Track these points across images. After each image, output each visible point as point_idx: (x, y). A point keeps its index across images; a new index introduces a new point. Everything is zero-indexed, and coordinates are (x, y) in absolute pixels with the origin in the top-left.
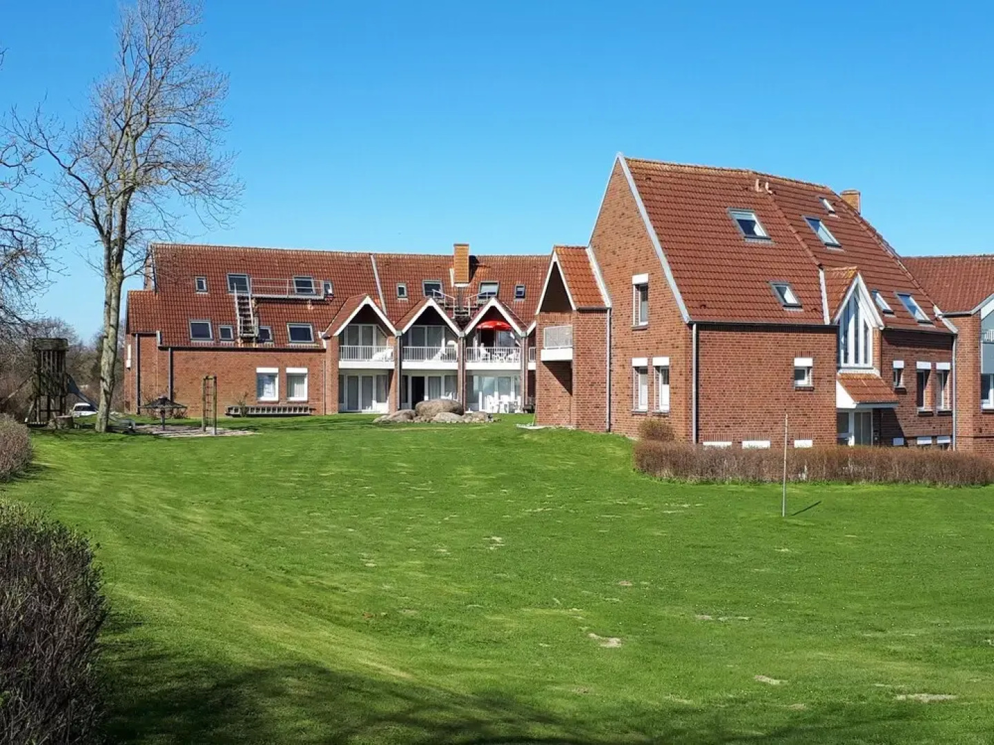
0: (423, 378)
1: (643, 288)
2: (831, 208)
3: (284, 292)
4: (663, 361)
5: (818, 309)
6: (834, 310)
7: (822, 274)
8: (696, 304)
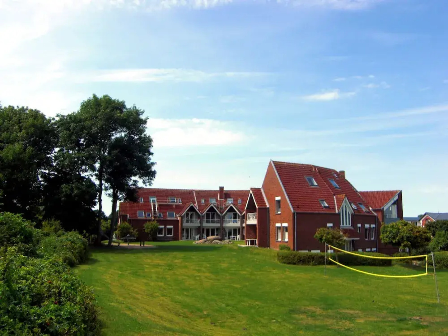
0: (214, 229)
1: (279, 201)
2: (337, 176)
3: (167, 202)
4: (285, 225)
5: (334, 208)
6: (339, 208)
7: (335, 197)
8: (296, 207)
